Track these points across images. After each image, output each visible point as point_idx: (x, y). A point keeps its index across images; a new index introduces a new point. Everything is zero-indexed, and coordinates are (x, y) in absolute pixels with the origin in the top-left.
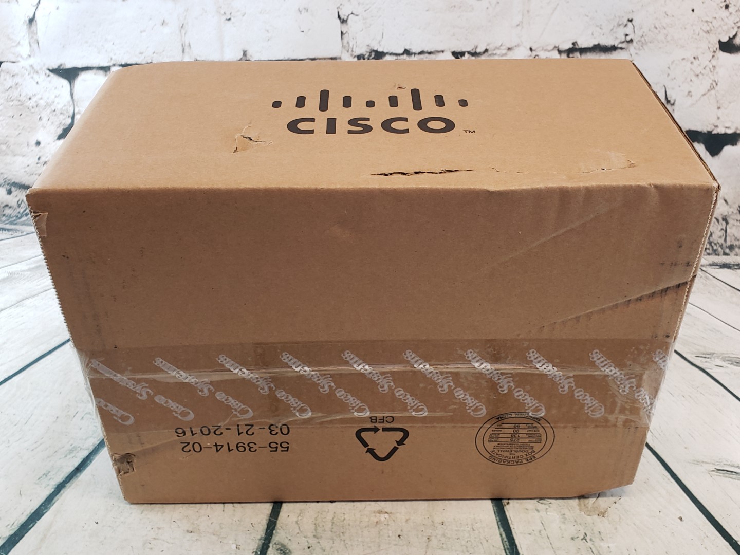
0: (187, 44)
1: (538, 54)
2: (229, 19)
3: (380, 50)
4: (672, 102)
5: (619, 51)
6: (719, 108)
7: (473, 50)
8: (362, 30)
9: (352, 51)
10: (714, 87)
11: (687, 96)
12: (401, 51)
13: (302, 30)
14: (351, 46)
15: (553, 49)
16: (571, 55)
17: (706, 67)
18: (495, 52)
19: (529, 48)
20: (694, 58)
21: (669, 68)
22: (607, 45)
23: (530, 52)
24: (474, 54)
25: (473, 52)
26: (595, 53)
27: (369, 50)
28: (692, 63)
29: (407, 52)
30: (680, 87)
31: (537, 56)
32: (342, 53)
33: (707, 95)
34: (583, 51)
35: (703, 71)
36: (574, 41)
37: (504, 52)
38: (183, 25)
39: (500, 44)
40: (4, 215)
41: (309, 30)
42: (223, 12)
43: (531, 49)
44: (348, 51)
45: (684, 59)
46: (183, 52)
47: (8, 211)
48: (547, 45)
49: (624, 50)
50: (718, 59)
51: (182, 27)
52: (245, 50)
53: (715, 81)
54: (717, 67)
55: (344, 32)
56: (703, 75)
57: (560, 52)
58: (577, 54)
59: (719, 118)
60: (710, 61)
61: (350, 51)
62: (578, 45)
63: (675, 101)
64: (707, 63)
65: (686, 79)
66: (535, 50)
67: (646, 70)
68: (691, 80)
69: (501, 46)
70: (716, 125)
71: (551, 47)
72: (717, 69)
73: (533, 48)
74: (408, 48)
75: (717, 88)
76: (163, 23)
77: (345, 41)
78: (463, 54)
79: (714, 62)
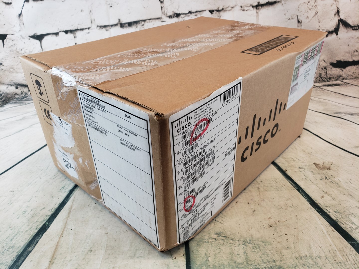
0: (93, 19)
1: (244, 8)
2: (111, 7)
3: (178, 13)
4: (301, 21)
5: (277, 3)
6: (319, 22)
7: (217, 9)
8: (170, 5)
9: (166, 14)
10: (317, 14)
11: (306, 18)
12: (187, 12)
13: (144, 7)
14: (166, 12)
15: (250, 6)
16: (257, 8)
17: (313, 5)
18: (226, 9)
19: (240, 6)
20: (308, 2)
21: (299, 7)
22: (272, 1)
23: (241, 8)
24: (218, 11)
25: (217, 10)
26: (267, 6)
27: (173, 13)
28: (308, 4)
29: (190, 12)
30: (303, 15)
31: (244, 9)
32: (162, 15)
33: (314, 17)
34: (262, 5)
35: (312, 7)
36: (258, 1)
37: (230, 9)
38: (91, 11)
39: (228, 6)
40: (15, 98)
41: (147, 7)
42: (108, 4)
43: (241, 7)
44: (164, 15)
45: (304, 3)
46: (92, 22)
47: (17, 96)
48: (248, 4)
49: (280, 3)
50: (317, 2)
51: (90, 12)
52: (119, 19)
53: (317, 11)
54: (317, 5)
55: (162, 7)
56: (312, 9)
57: (253, 7)
58: (260, 7)
59: (319, 26)
60: (314, 3)
61: (165, 14)
62: (260, 3)
63: (302, 21)
64: (313, 4)
65: (306, 11)
66: (243, 7)
67: (289, 10)
68: (308, 11)
69: (229, 6)
70: (319, 29)
71: (249, 5)
72: (317, 6)
73: (242, 6)
74: (190, 10)
75: (318, 14)
76: (82, 11)
77: (163, 10)
78: (213, 11)
79: (316, 4)
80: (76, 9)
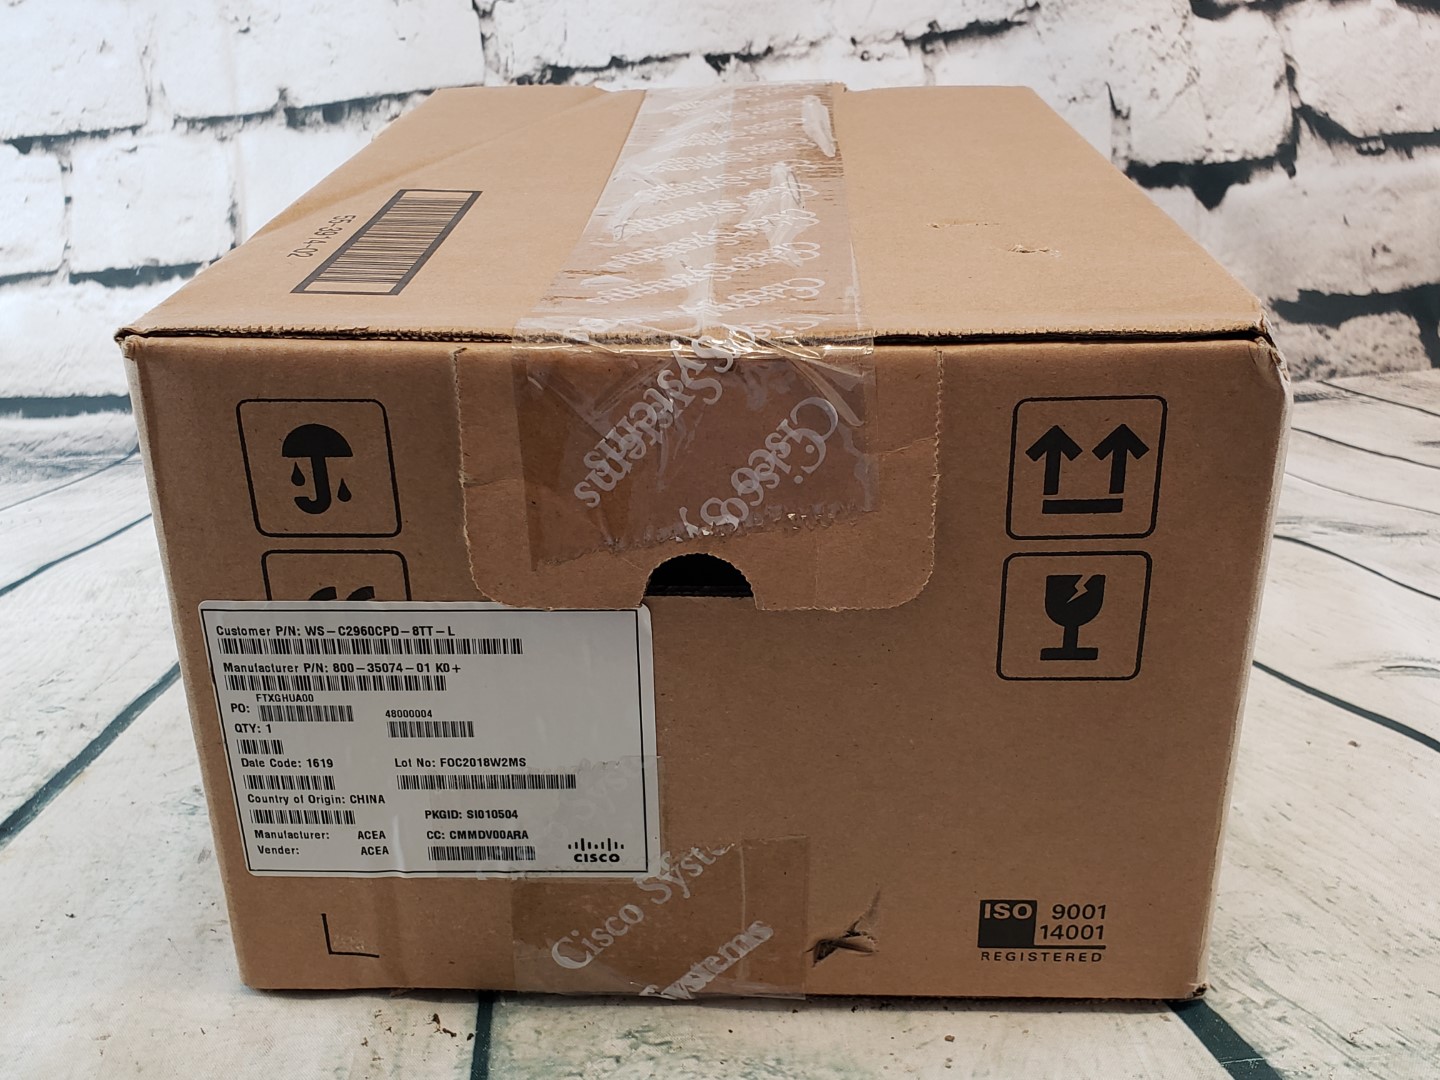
80: (74, 41)
